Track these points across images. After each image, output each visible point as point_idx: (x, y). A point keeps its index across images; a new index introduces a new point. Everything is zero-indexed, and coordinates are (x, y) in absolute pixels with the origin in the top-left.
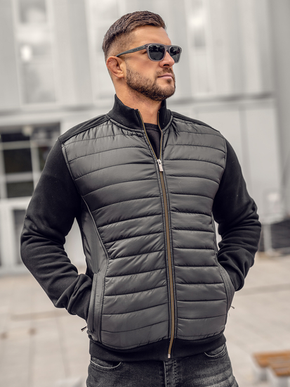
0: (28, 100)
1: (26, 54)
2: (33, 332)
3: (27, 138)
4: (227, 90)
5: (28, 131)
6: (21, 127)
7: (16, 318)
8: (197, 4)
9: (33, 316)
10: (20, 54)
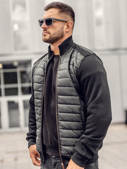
0: (16, 49)
1: (16, 27)
2: (16, 159)
3: (15, 67)
4: (112, 46)
5: (16, 64)
6: (13, 62)
7: (8, 153)
8: (98, 5)
9: (16, 152)
10: (13, 27)
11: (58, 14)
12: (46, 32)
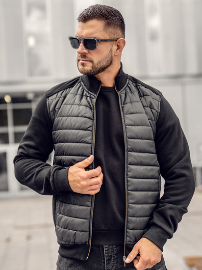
0: (31, 74)
1: (31, 42)
2: (29, 238)
3: (30, 101)
4: (173, 71)
5: (30, 96)
6: (25, 93)
7: (17, 228)
8: (153, 10)
9: (30, 227)
10: (27, 42)
11: (104, 30)
12: (85, 59)
